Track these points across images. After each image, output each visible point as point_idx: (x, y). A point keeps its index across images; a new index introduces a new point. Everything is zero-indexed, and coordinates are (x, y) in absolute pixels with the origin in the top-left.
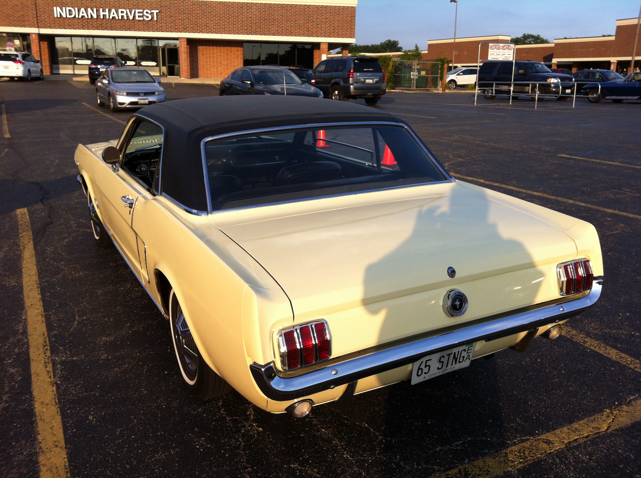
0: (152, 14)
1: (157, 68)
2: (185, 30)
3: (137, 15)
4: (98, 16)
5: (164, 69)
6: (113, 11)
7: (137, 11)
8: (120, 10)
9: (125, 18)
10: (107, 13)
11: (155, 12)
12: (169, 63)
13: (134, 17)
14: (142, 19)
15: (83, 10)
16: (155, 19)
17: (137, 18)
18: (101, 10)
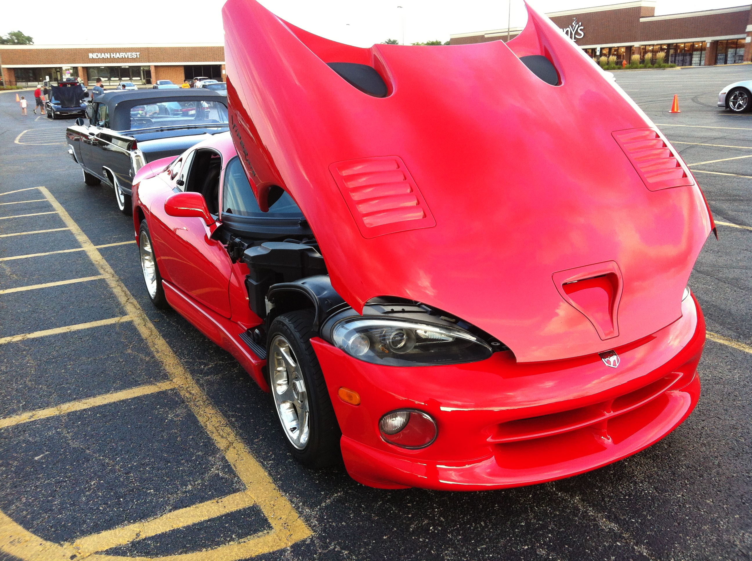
0: (136, 54)
1: (141, 81)
2: (153, 61)
3: (129, 55)
4: (111, 57)
5: (144, 81)
6: (118, 54)
7: (129, 53)
8: (121, 54)
9: (124, 57)
10: (114, 55)
11: (138, 53)
12: (147, 77)
13: (128, 56)
14: (131, 57)
15: (103, 54)
16: (138, 57)
17: (129, 57)
18: (112, 54)
